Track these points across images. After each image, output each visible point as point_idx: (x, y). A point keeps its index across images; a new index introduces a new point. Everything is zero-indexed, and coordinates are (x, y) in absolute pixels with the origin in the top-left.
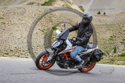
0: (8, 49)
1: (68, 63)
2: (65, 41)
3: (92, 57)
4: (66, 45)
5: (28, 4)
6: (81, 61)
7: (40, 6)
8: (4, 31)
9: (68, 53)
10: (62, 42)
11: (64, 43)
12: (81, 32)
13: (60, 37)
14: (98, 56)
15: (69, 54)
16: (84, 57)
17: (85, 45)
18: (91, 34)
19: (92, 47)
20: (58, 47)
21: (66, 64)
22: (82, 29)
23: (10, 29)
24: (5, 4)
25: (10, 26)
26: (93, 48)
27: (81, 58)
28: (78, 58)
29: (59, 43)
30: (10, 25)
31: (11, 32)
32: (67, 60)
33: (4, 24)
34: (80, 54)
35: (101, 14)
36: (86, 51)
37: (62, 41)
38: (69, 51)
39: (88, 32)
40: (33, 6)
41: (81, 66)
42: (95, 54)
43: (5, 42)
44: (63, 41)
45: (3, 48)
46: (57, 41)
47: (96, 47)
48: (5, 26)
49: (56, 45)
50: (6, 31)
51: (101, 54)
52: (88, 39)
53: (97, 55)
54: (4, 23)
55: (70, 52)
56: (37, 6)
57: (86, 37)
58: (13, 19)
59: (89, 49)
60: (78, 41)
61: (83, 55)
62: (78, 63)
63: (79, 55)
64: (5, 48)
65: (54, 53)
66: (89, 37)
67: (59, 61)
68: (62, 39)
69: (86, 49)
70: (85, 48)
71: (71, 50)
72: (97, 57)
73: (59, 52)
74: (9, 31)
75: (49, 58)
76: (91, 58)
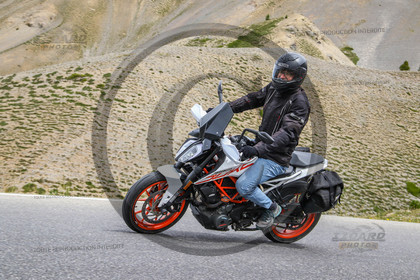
0: (133, 175)
1: (227, 213)
2: (218, 141)
3: (308, 196)
4: (222, 155)
5: (189, 45)
6: (273, 208)
7: (225, 49)
8: (122, 123)
9: (230, 182)
10: (207, 143)
11: (214, 147)
12: (272, 113)
13: (202, 129)
14: (327, 192)
15: (234, 185)
16: (281, 194)
17: (284, 155)
18: (303, 121)
19: (307, 163)
20: (197, 160)
21: (223, 217)
22: (273, 103)
23: (139, 118)
24: (125, 46)
25: (139, 110)
26: (311, 166)
27: (272, 197)
28: (260, 197)
29: (199, 149)
30: (137, 105)
31: (142, 127)
32: (224, 204)
33: (123, 104)
34: (267, 183)
35: (411, 71)
36: (289, 175)
37: (210, 142)
38: (231, 175)
39: (292, 115)
40: (203, 48)
41: (270, 222)
42: (319, 186)
43: (124, 154)
44: (213, 142)
45: (118, 174)
46: (193, 141)
47: (322, 162)
48: (124, 109)
49: (190, 155)
50: (128, 125)
51: (335, 187)
52: (293, 136)
53: (323, 188)
54: (122, 101)
55: (237, 178)
56: (216, 49)
57: (286, 130)
58: (148, 89)
59: (297, 169)
60: (260, 144)
61: (280, 188)
62: (260, 213)
63: (266, 187)
64: (125, 173)
65: (183, 179)
66: (297, 131)
67: (202, 204)
68: (208, 136)
69: (289, 169)
70: (284, 164)
71: (237, 170)
72: (324, 194)
73: (200, 177)
74: (134, 124)
75: (167, 197)
76: (304, 197)
